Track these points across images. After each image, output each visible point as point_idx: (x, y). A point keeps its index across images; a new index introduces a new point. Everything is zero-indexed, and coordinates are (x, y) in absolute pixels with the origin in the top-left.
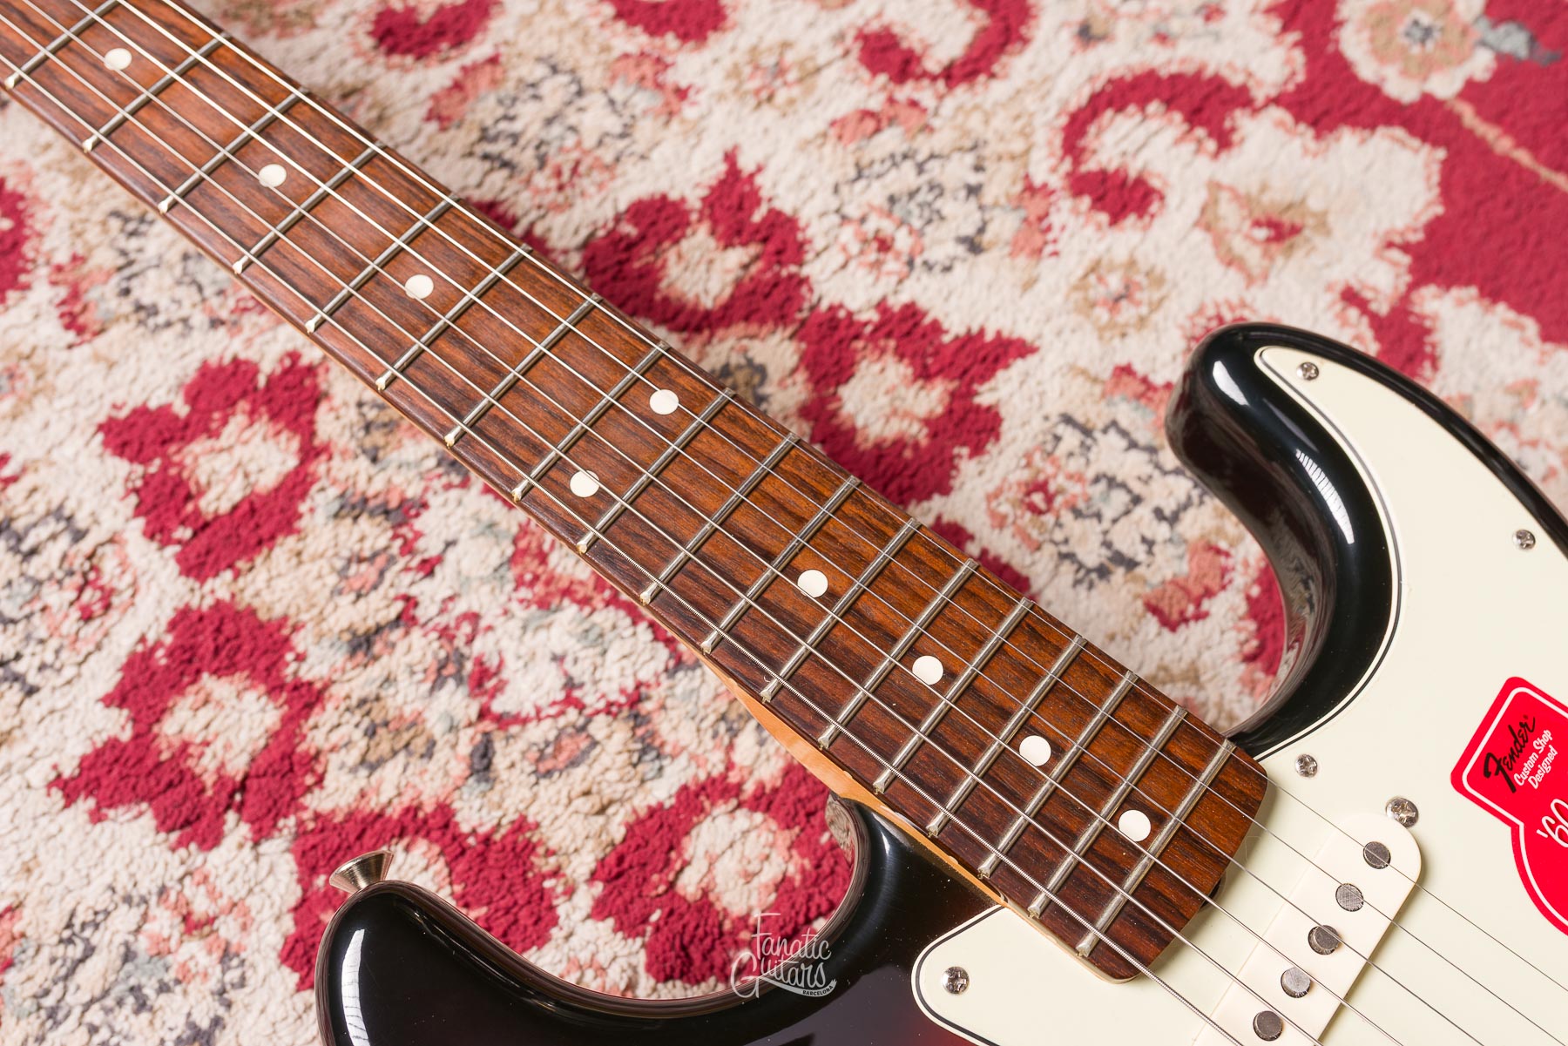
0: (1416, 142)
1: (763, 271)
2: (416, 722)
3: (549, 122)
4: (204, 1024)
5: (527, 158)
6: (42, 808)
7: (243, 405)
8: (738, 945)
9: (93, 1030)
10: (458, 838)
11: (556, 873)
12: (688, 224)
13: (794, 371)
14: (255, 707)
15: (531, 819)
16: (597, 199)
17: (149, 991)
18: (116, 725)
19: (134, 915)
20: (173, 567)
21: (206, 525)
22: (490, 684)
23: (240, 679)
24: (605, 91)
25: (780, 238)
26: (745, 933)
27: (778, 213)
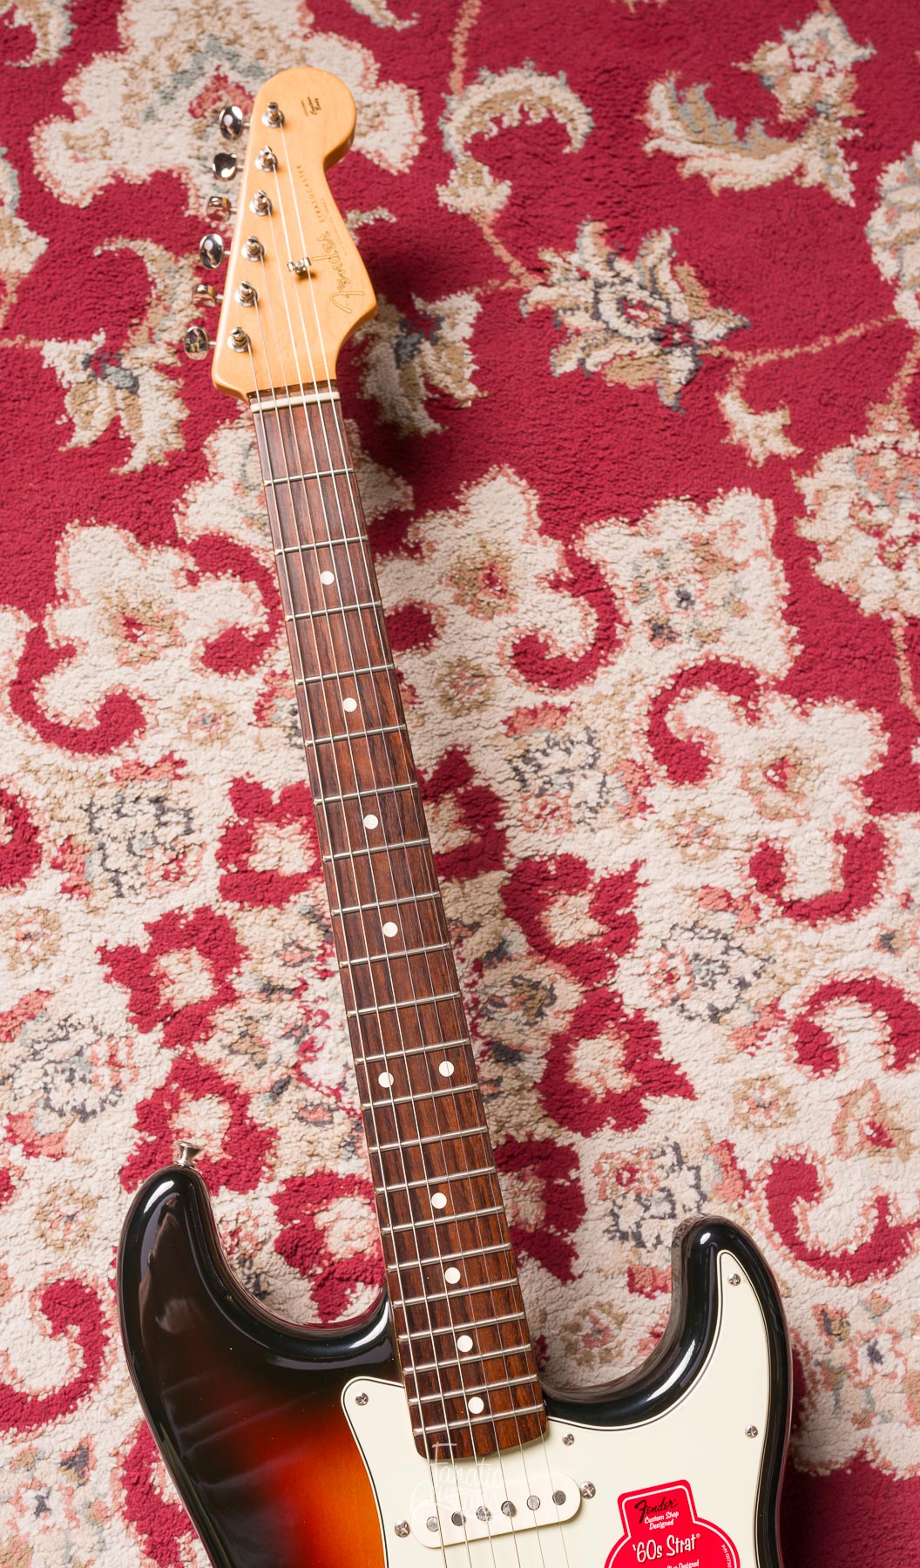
1: (598, 945)
2: (265, 1046)
3: (563, 771)
4: (89, 1109)
5: (535, 784)
6: (89, 956)
7: (304, 820)
8: (320, 1264)
9: (46, 1074)
10: (243, 1116)
12: (585, 889)
13: (570, 1012)
14: (204, 982)
15: (279, 1134)
16: (551, 838)
17: (77, 1076)
18: (143, 940)
19: (94, 1037)
20: (217, 882)
21: (246, 871)
22: (309, 1054)
23: (207, 963)
24: (605, 775)
25: (623, 933)
26: (326, 1263)
27: (634, 919)
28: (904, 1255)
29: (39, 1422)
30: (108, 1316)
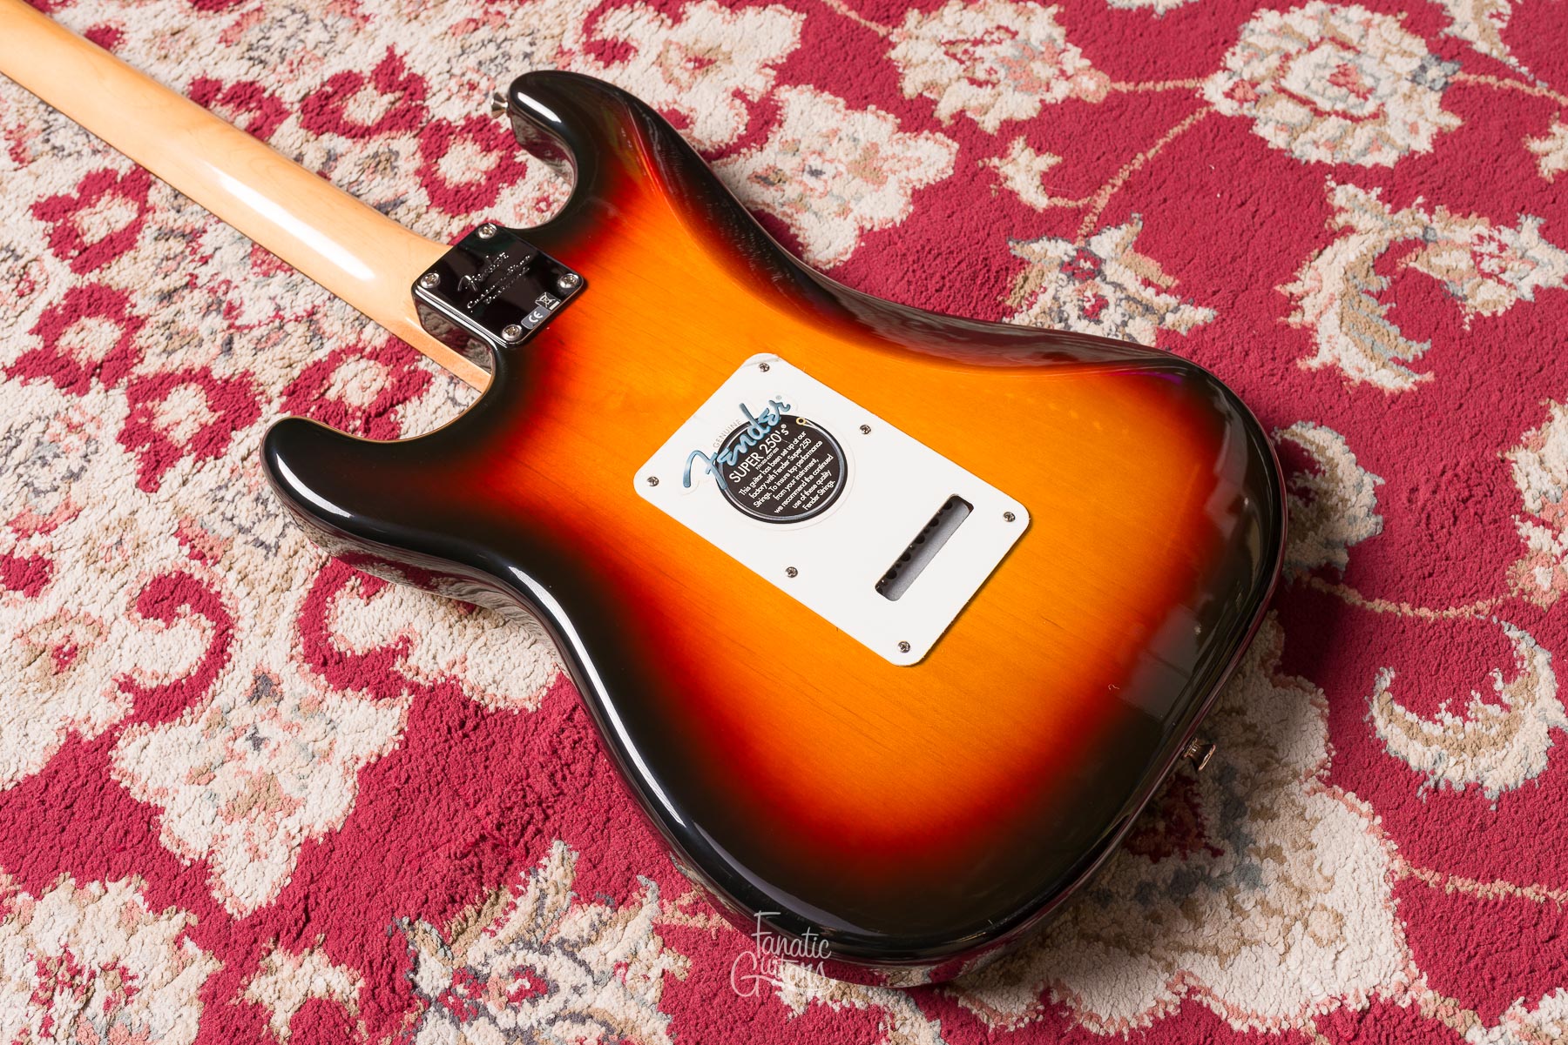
0: (790, 12)
1: (402, 104)
2: (195, 330)
3: (289, 38)
4: (76, 470)
5: (274, 59)
7: (109, 191)
8: (354, 418)
9: (20, 476)
10: (212, 381)
11: (262, 393)
12: (362, 84)
13: (414, 153)
14: (110, 330)
15: (251, 371)
16: (313, 75)
17: (49, 458)
18: (36, 342)
19: (41, 426)
20: (68, 269)
21: (86, 249)
22: (234, 313)
23: (101, 318)
24: (322, 20)
25: (415, 88)
26: (359, 414)
27: (414, 75)
28: (780, 108)
29: (206, 687)
30: (206, 580)
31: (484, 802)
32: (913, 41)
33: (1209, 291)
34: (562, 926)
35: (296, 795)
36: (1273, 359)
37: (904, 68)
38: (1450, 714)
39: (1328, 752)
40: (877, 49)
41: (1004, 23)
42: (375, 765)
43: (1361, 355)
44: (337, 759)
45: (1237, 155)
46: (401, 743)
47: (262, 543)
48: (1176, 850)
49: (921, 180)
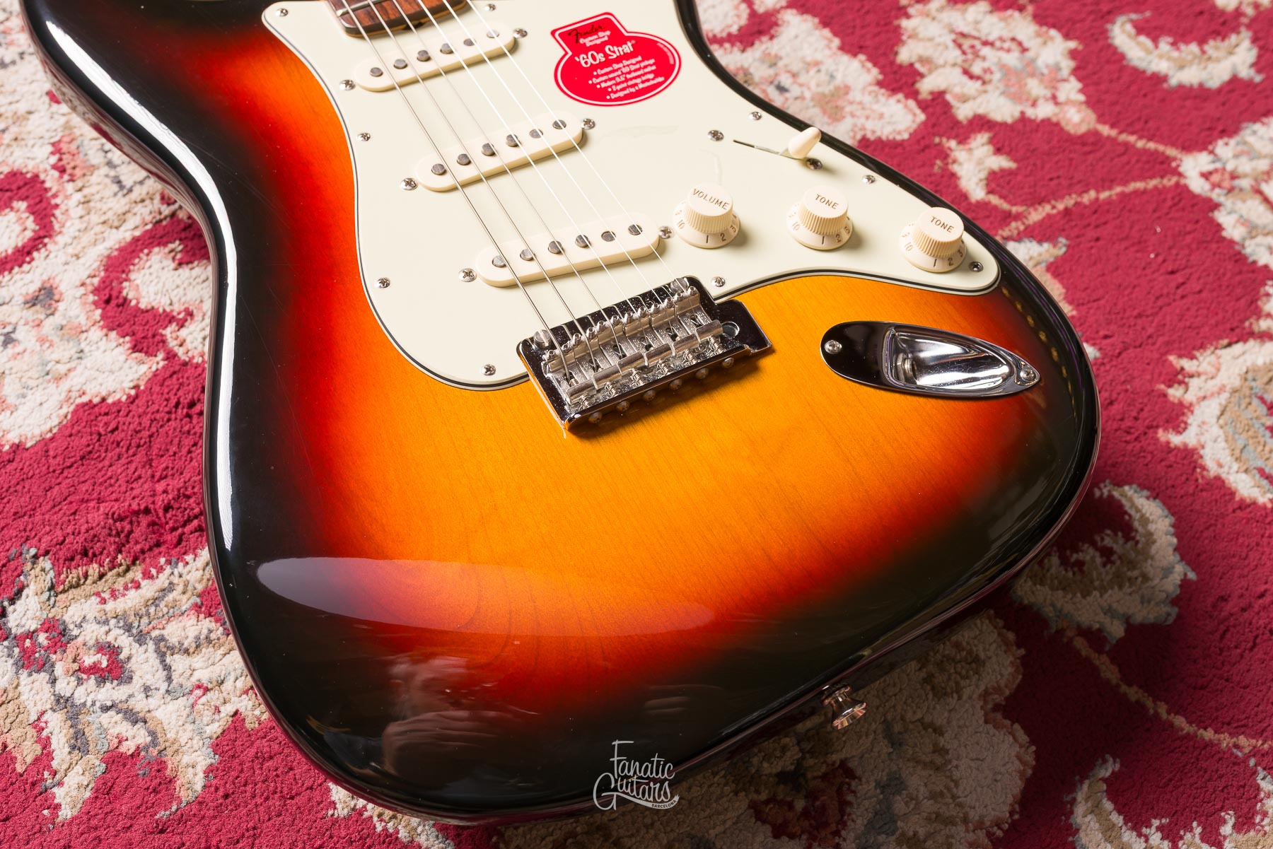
28: (778, 26)
30: (53, 191)
31: (169, 480)
32: (928, 20)
33: (1102, 333)
34: (170, 625)
35: (11, 400)
36: (1136, 419)
37: (910, 37)
38: (1159, 835)
39: (1012, 813)
40: (893, 13)
41: (1020, 37)
42: (95, 406)
43: (1227, 452)
44: (65, 385)
45: (1189, 228)
46: (129, 396)
47: (119, 182)
48: (804, 837)
49: (874, 132)
